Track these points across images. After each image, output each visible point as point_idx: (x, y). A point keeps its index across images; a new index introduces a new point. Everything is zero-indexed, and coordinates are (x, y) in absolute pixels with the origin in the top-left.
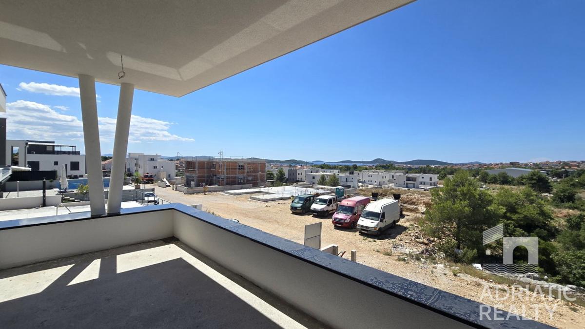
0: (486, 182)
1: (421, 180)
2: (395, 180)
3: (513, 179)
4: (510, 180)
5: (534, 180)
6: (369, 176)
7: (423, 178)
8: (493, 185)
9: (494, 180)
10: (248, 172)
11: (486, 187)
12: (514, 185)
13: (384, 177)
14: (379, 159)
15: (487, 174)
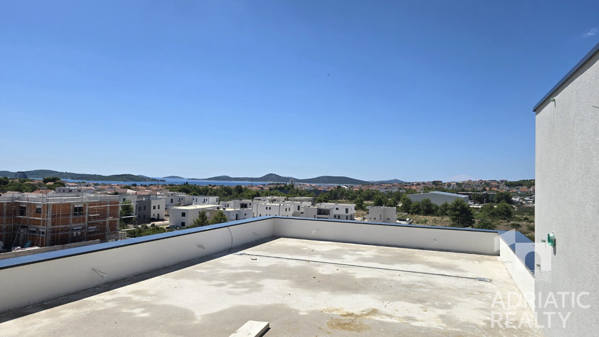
0: (409, 212)
1: (335, 212)
2: (302, 213)
3: (437, 208)
4: (434, 208)
5: (458, 210)
6: (267, 208)
7: (337, 209)
8: (417, 216)
9: (417, 209)
10: (89, 218)
11: (410, 220)
12: (438, 216)
13: (288, 210)
14: (272, 174)
15: (409, 202)
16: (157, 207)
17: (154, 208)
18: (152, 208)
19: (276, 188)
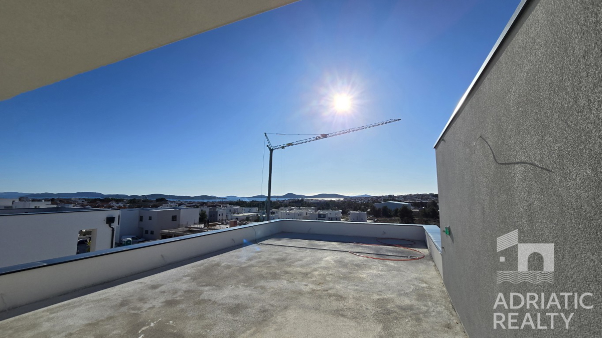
2: (309, 217)
7: (330, 214)
14: (290, 193)
16: (221, 215)
17: (220, 215)
18: (218, 215)
19: (293, 202)
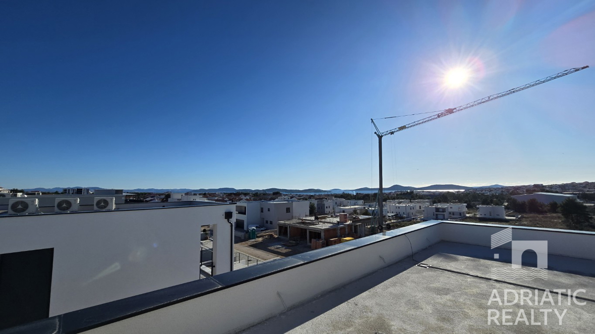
2: (423, 211)
6: (397, 208)
7: (451, 208)
13: (412, 209)
14: (397, 185)
18: (326, 207)
19: (401, 194)
